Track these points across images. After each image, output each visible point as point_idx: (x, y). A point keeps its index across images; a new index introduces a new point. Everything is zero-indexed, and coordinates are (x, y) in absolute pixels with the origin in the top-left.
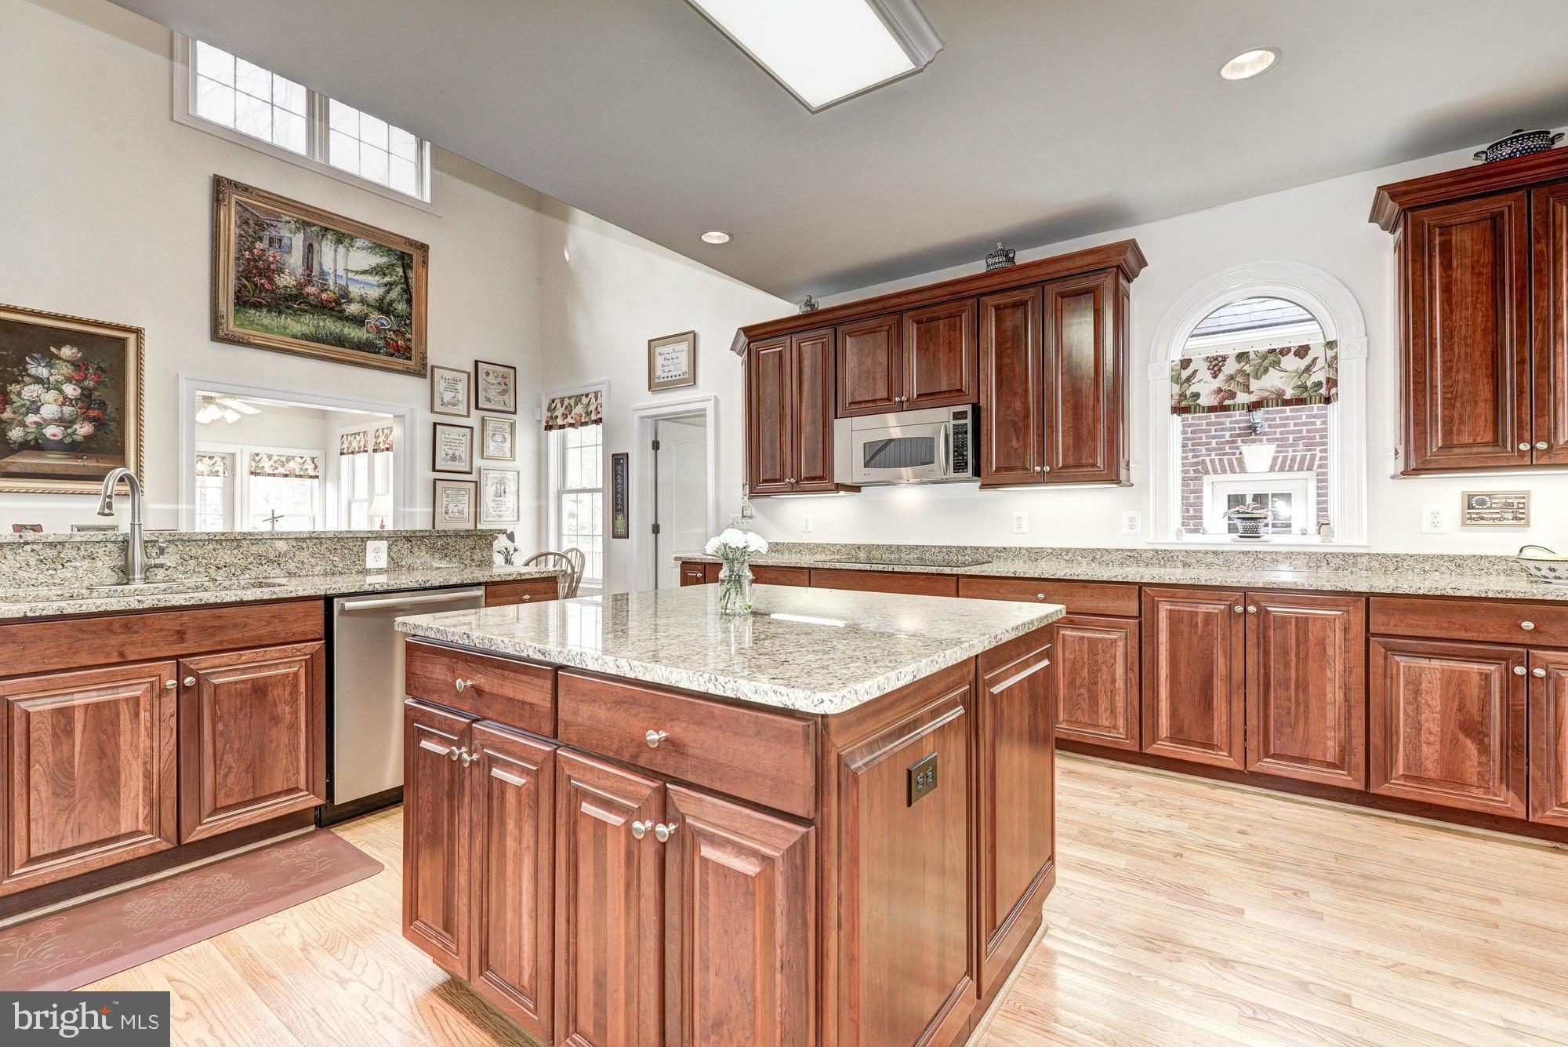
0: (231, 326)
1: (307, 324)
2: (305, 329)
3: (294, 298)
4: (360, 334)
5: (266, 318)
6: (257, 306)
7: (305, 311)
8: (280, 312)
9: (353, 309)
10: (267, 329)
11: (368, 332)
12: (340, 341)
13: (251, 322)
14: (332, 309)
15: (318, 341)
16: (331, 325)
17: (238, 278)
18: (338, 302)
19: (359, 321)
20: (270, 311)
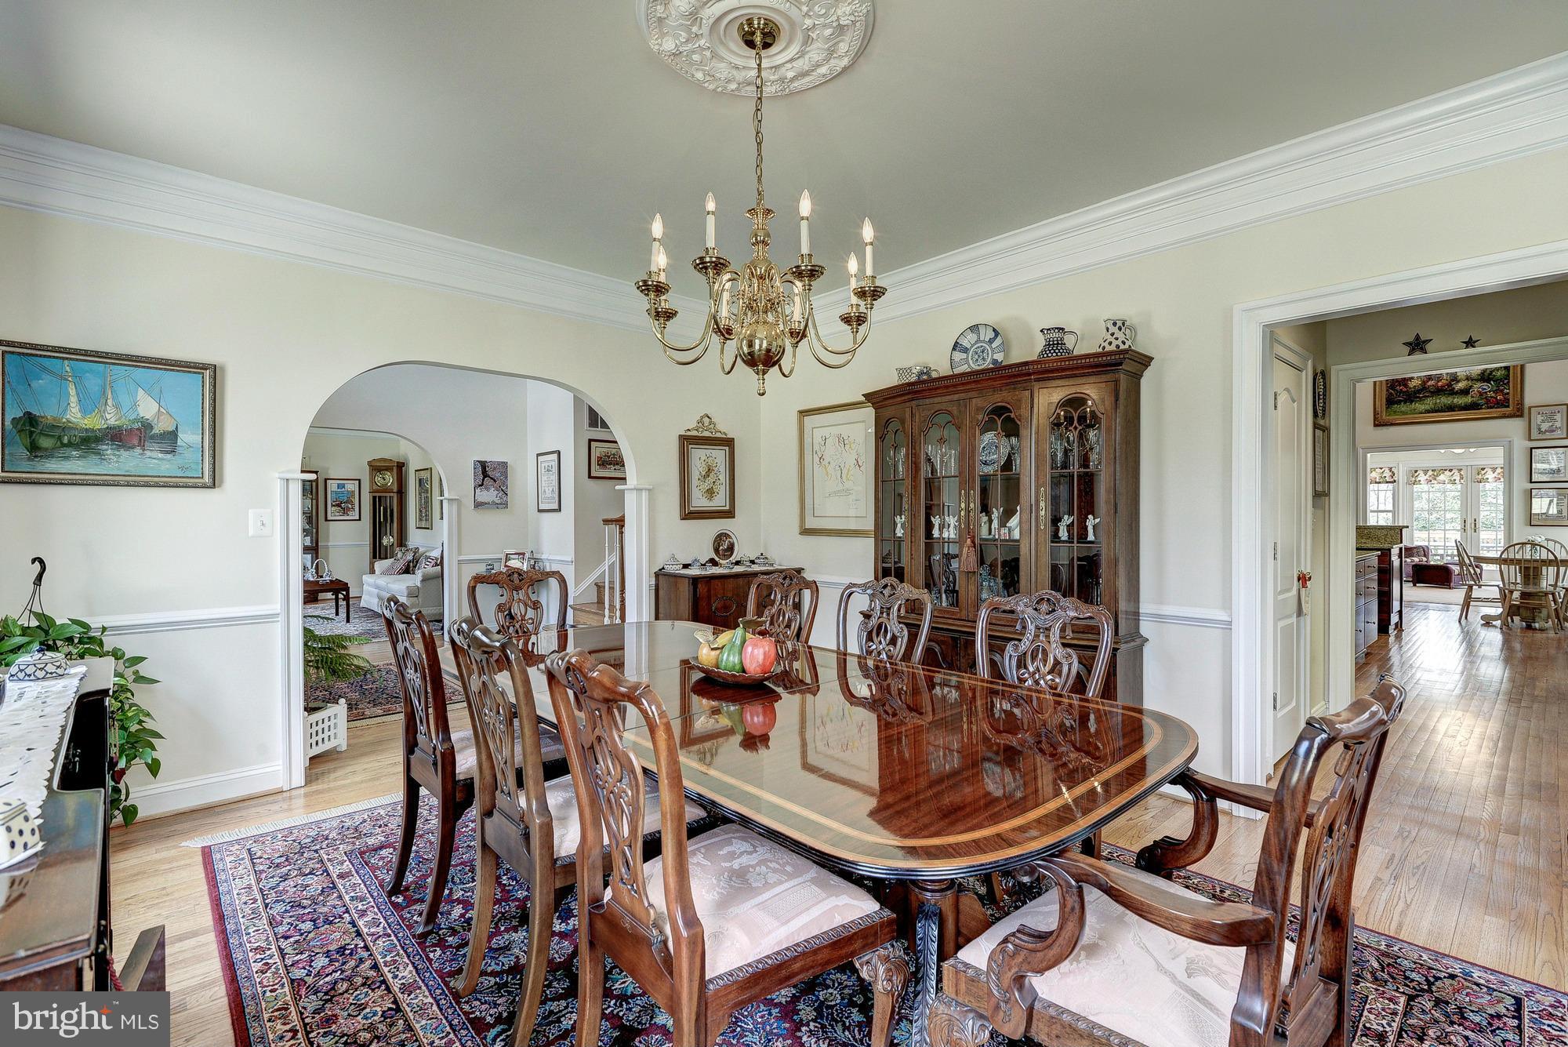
0: (1385, 417)
1: (1430, 403)
2: (1427, 407)
3: (1419, 391)
4: (1466, 400)
5: (1403, 407)
6: (1399, 402)
7: (1428, 396)
8: (1411, 402)
9: (1461, 385)
10: (1404, 413)
11: (1472, 397)
12: (1451, 408)
13: (1395, 412)
14: (1446, 390)
15: (1436, 411)
16: (1445, 400)
17: (1387, 390)
18: (1450, 385)
19: (1465, 392)
20: (1405, 403)
